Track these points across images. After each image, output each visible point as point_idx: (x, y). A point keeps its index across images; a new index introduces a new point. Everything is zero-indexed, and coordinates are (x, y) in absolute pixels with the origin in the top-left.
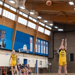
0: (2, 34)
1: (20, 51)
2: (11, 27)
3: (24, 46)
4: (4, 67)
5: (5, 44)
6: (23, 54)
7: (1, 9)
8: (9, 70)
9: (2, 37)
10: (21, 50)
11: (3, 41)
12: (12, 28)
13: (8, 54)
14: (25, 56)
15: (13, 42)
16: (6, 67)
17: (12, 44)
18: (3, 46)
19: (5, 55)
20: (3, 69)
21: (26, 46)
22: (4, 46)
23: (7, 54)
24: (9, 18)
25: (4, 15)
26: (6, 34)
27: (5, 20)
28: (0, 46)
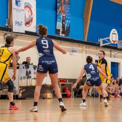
0: (61, 5)
1: (101, 43)
3: (112, 32)
4: (66, 79)
5: (69, 28)
6: (109, 50)
8: (78, 87)
9: (60, 12)
10: (104, 42)
13: (75, 51)
14: (114, 56)
15: (87, 23)
17: (84, 27)
18: (63, 33)
20: (63, 85)
21: (116, 32)
23: (73, 51)
26: (69, 4)
28: (57, 31)
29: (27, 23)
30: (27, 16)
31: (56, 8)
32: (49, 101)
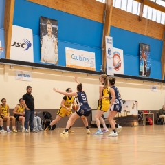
0: (143, 52)
2: (158, 37)
4: (149, 111)
5: (149, 70)
7: (140, 4)
8: (158, 117)
9: (142, 58)
11: (145, 65)
12: (161, 38)
13: (155, 88)
16: (152, 111)
18: (145, 74)
19: (149, 90)
20: (146, 115)
22: (147, 73)
23: (153, 88)
24: (154, 20)
25: (144, 16)
26: (149, 51)
27: (146, 24)
28: (141, 73)
29: (117, 68)
30: (117, 62)
31: (139, 55)
32: (136, 128)
